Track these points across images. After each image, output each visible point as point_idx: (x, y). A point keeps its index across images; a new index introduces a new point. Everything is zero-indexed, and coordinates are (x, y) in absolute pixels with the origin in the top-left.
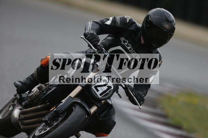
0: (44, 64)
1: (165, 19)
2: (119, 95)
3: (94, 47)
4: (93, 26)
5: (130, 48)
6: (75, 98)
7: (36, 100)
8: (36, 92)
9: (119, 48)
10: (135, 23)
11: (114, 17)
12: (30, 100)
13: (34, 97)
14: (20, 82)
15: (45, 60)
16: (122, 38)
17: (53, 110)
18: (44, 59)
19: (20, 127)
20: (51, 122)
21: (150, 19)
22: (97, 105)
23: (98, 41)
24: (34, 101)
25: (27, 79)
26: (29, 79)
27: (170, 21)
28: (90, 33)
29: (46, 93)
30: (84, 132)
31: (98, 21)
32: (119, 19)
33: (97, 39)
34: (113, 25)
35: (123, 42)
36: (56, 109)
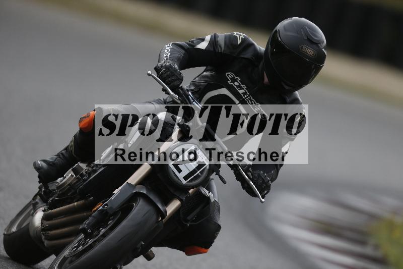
0: (85, 126)
1: (306, 39)
2: (221, 178)
3: (173, 91)
4: (172, 51)
5: (244, 92)
6: (137, 186)
7: (70, 193)
8: (70, 178)
9: (224, 91)
10: (253, 44)
11: (213, 34)
12: (60, 193)
13: (65, 187)
14: (44, 161)
15: (87, 120)
16: (229, 73)
17: (97, 209)
18: (85, 117)
19: (43, 243)
20: (93, 232)
21: (280, 39)
22: (180, 197)
23: (181, 79)
24: (67, 194)
25: (58, 155)
26: (61, 156)
27: (314, 41)
28: (165, 65)
29: (87, 179)
30: (166, 248)
31: (184, 43)
32: (223, 38)
33: (179, 77)
34: (212, 49)
35: (230, 81)
36: (101, 207)
